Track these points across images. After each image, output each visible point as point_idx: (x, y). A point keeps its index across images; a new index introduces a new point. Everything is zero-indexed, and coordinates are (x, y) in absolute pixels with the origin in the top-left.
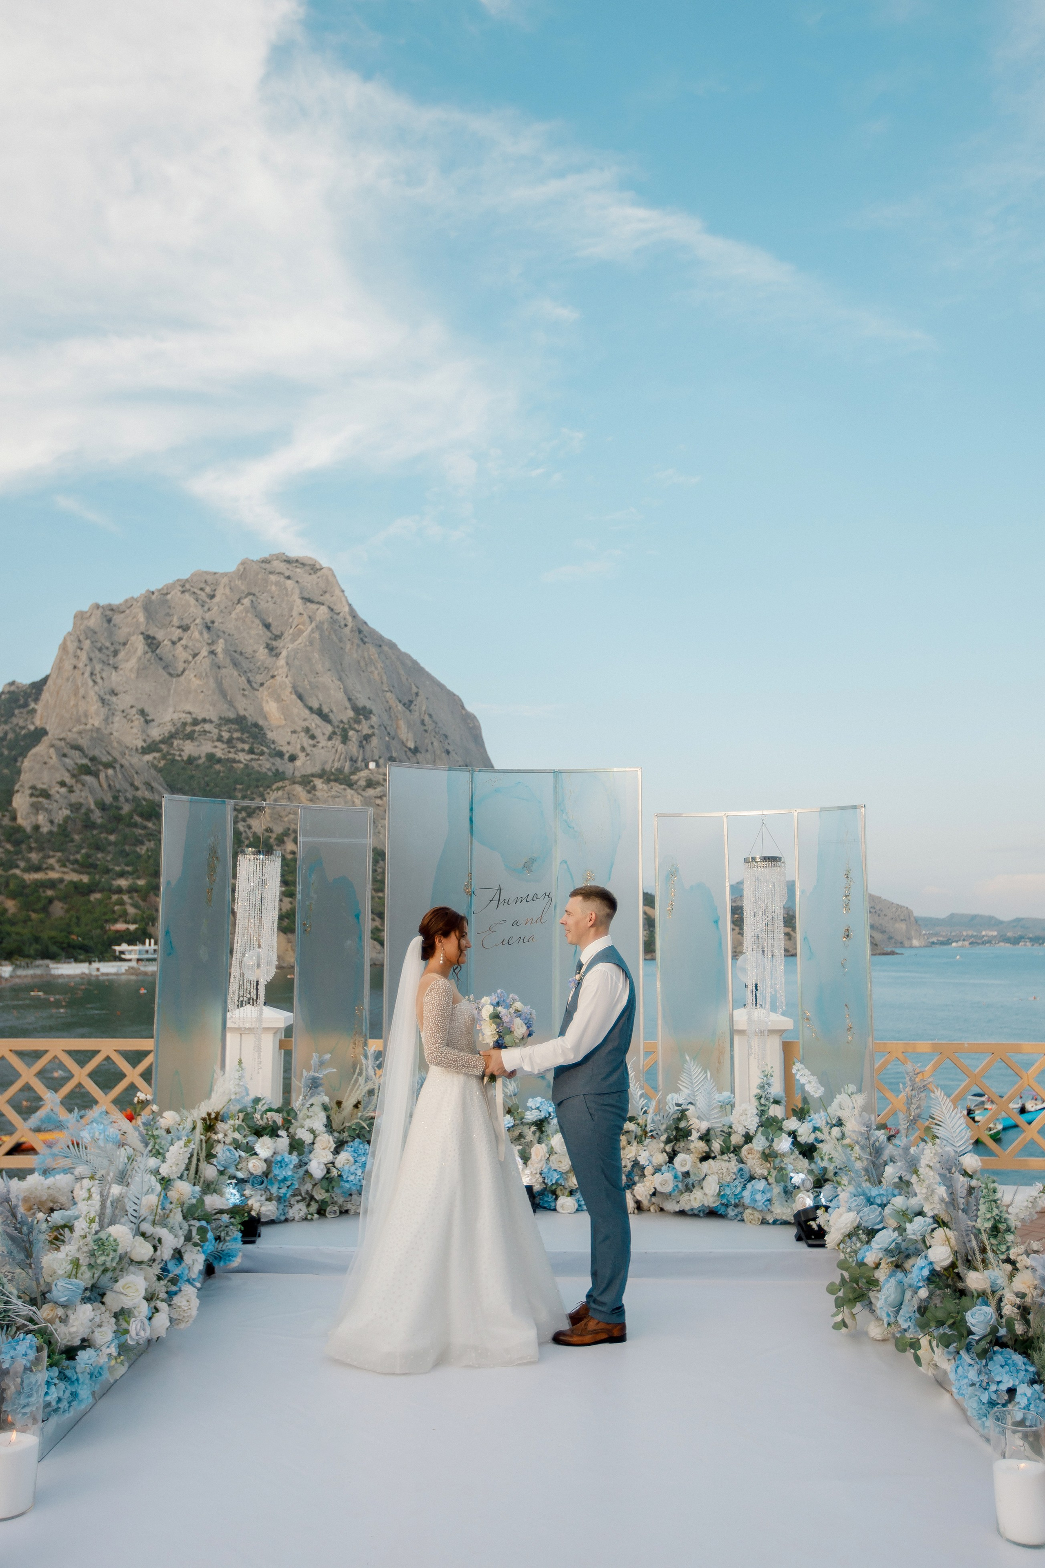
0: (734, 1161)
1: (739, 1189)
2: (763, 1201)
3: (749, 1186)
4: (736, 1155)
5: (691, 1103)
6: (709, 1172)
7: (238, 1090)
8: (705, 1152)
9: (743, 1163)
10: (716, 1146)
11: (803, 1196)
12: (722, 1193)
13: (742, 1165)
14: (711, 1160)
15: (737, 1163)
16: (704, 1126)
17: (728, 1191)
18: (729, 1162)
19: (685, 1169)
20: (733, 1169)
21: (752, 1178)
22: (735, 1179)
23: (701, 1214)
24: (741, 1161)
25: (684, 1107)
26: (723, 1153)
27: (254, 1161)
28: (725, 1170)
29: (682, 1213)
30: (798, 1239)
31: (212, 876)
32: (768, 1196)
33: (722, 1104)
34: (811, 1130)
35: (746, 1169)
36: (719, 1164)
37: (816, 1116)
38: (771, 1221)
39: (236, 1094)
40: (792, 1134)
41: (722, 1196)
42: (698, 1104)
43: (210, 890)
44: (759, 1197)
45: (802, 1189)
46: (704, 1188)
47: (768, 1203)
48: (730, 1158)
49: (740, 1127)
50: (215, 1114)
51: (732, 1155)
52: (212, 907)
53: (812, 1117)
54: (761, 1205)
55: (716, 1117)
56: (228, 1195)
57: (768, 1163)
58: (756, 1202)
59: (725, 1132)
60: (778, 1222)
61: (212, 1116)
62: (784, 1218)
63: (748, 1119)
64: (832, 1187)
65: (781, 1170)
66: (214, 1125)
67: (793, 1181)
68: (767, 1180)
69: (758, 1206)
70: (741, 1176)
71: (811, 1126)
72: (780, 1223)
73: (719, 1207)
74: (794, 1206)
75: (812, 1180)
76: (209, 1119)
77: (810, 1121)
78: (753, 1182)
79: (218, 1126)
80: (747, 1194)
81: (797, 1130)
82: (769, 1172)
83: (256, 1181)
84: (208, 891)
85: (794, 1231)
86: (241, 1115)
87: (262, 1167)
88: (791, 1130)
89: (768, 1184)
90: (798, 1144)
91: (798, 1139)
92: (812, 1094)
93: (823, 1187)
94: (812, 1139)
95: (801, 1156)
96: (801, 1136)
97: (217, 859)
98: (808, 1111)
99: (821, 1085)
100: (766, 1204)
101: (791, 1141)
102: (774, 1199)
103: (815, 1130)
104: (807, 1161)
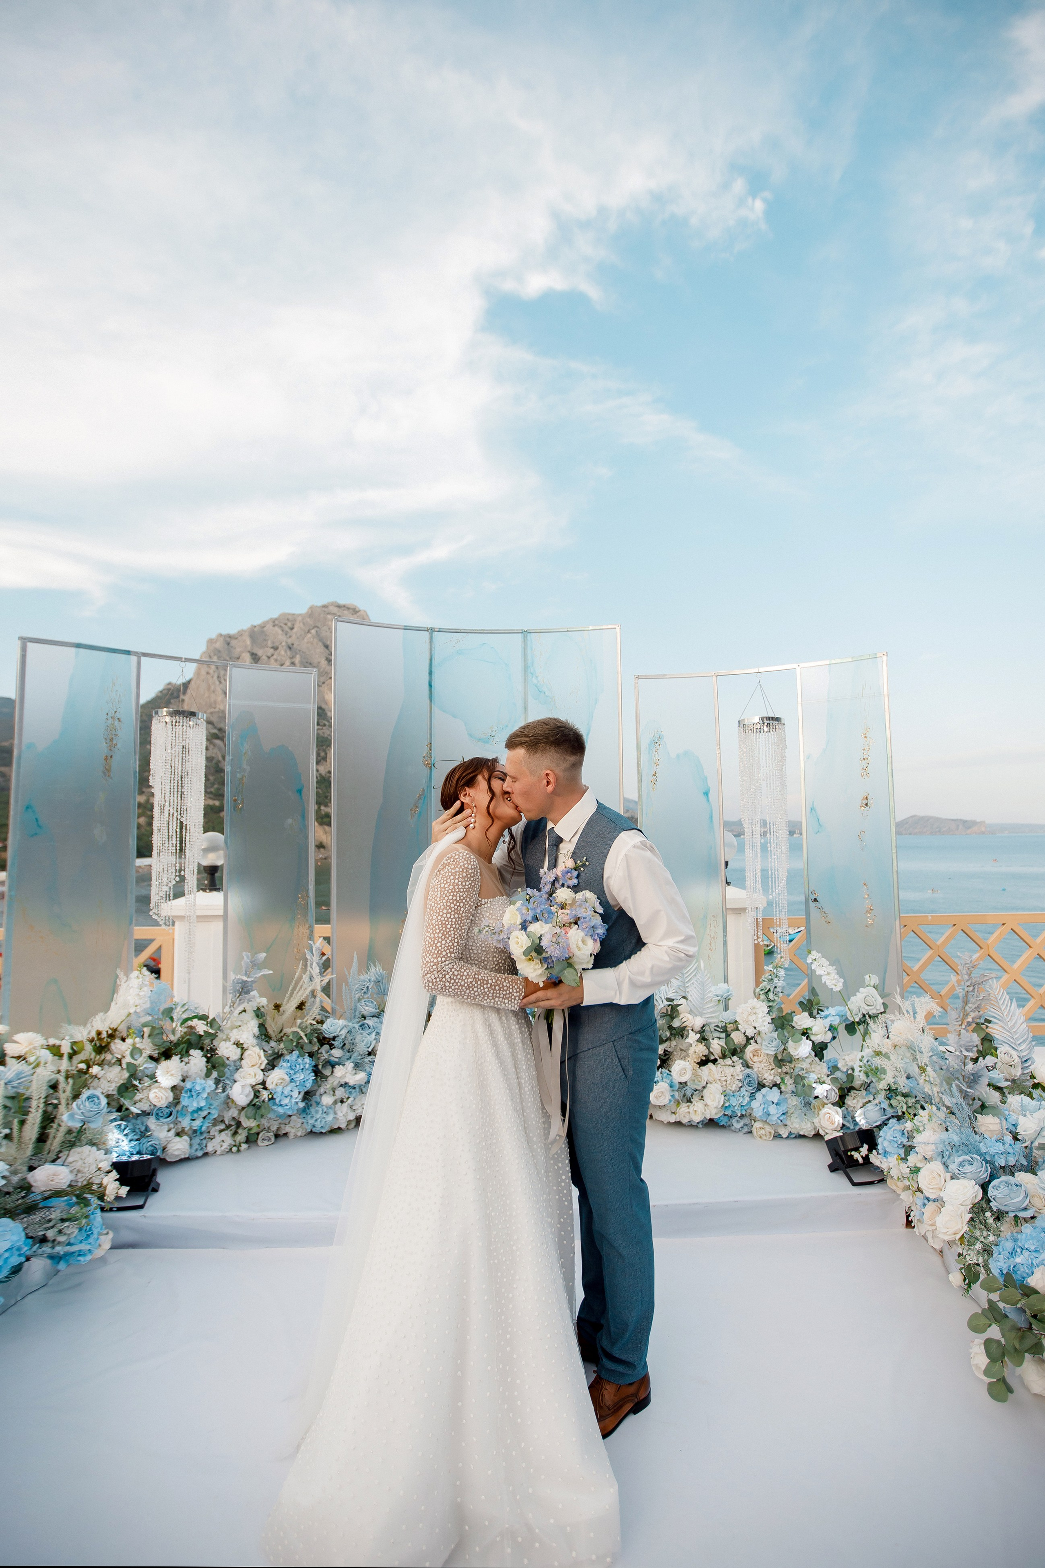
0: (739, 1067)
1: (747, 1099)
2: (778, 1115)
3: (759, 1095)
4: (740, 1058)
5: (684, 997)
6: (711, 1079)
7: (138, 1002)
8: (705, 1056)
9: (748, 1067)
10: (717, 1045)
11: (830, 1111)
12: (727, 1104)
13: (748, 1071)
14: (710, 1065)
15: (743, 1068)
16: (698, 1022)
17: (734, 1102)
18: (733, 1066)
19: (683, 1080)
20: (738, 1075)
21: (761, 1086)
22: (741, 1087)
23: (700, 1126)
24: (747, 1065)
25: (675, 1002)
26: (724, 1056)
27: (156, 1090)
28: (729, 1078)
29: (679, 1124)
30: (833, 1168)
31: (111, 740)
32: (783, 1109)
33: (719, 998)
34: (827, 1029)
35: (755, 1076)
36: (721, 1069)
37: (832, 1011)
38: (784, 1136)
39: (136, 1006)
40: (805, 1033)
41: (726, 1107)
42: (690, 998)
43: (109, 757)
44: (773, 1110)
45: (826, 1101)
46: (704, 1098)
47: (784, 1116)
48: (733, 1062)
49: (746, 1026)
50: (110, 1032)
51: (735, 1058)
52: (111, 778)
53: (826, 1012)
54: (775, 1118)
55: (711, 1013)
56: (111, 1143)
57: (780, 1070)
58: (769, 1115)
59: (722, 1028)
60: (794, 1136)
61: (104, 1035)
62: (802, 1133)
63: (757, 1017)
64: (878, 1107)
65: (799, 1079)
66: (108, 1044)
67: (816, 1093)
68: (780, 1088)
69: (771, 1120)
70: (749, 1084)
71: (827, 1023)
72: (795, 1137)
73: (722, 1118)
74: (816, 1121)
75: (837, 1091)
76: (100, 1039)
77: (826, 1017)
78: (764, 1090)
79: (113, 1046)
80: (757, 1107)
81: (810, 1029)
82: (782, 1079)
83: (161, 1115)
84: (106, 759)
85: (823, 1157)
86: (147, 1030)
87: (167, 1098)
88: (804, 1029)
89: (782, 1093)
90: (813, 1045)
91: (813, 1038)
92: (830, 987)
93: (848, 1098)
94: (828, 1037)
95: (817, 1059)
96: (816, 1034)
97: (119, 720)
98: (818, 1003)
99: (842, 976)
100: (781, 1118)
101: (808, 1043)
102: (791, 1112)
103: (831, 1028)
104: (825, 1064)
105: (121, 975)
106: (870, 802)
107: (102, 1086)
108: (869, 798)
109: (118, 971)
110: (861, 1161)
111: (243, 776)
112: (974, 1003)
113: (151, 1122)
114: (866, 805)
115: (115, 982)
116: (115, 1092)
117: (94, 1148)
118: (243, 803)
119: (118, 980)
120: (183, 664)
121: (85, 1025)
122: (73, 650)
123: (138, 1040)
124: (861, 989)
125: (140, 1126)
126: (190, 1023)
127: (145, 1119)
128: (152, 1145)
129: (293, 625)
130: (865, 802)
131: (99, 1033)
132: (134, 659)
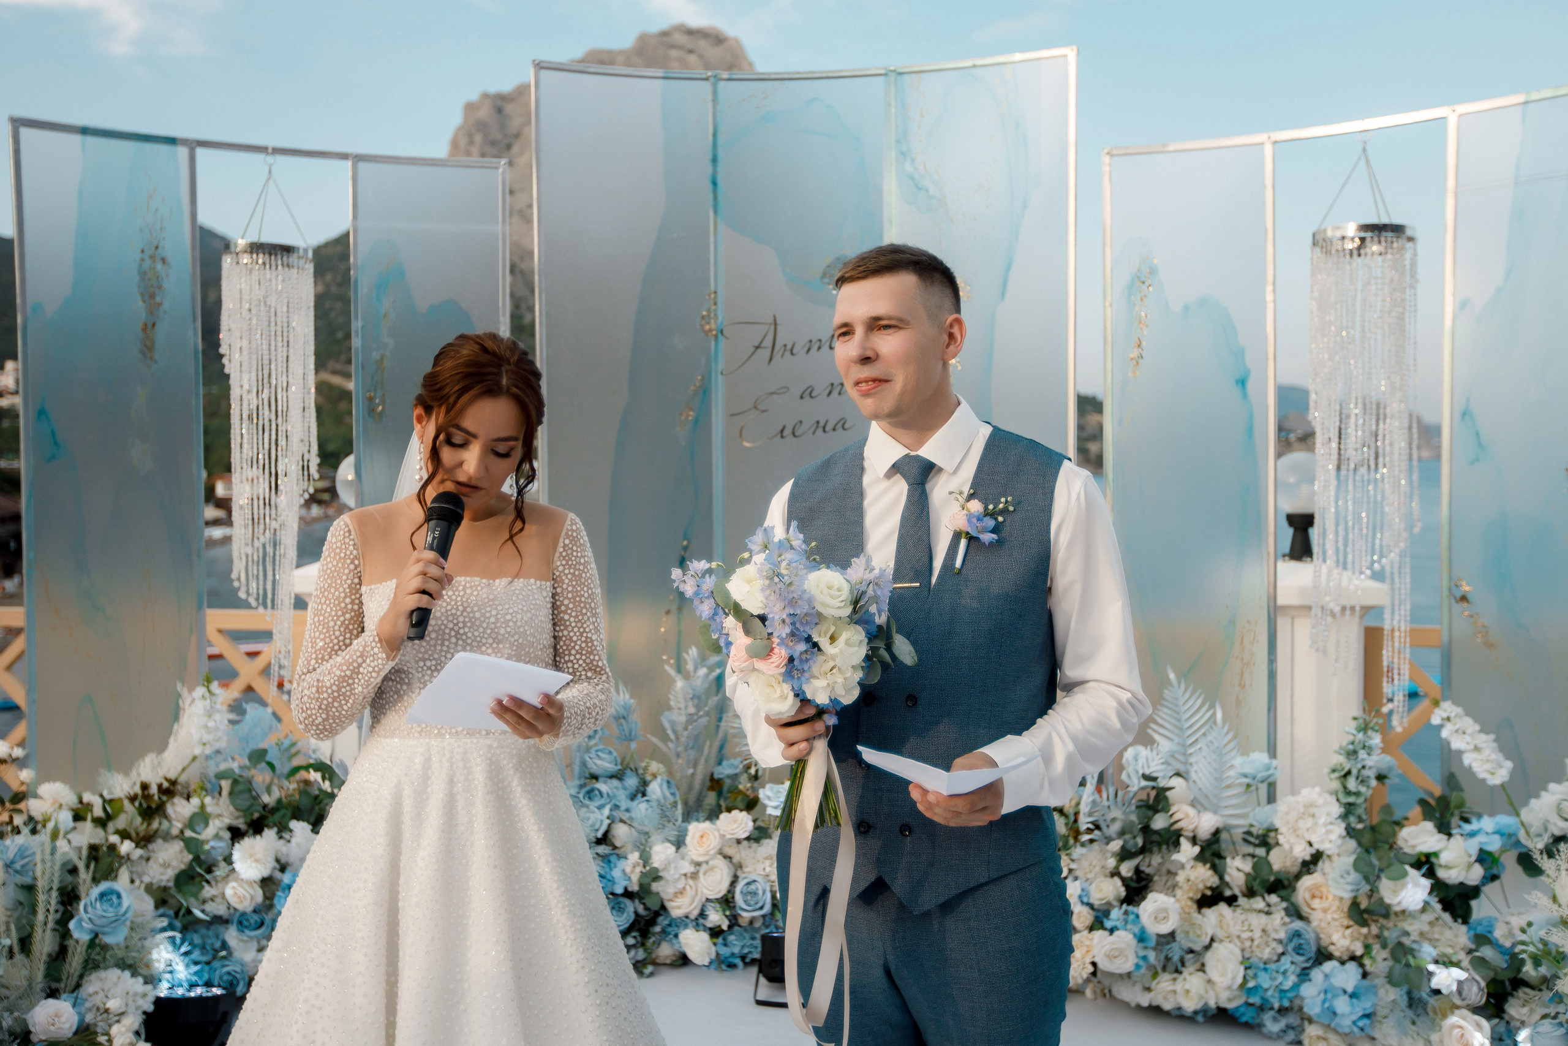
0: (1279, 916)
1: (1292, 979)
2: (1354, 1017)
3: (1317, 974)
4: (1283, 899)
5: (1178, 774)
6: (1220, 934)
7: (207, 738)
8: (1211, 888)
9: (1300, 917)
10: (1237, 869)
11: (1463, 1023)
12: (1251, 984)
13: (1298, 925)
14: (1223, 907)
15: (1287, 919)
16: (1206, 823)
17: (1265, 981)
18: (1268, 913)
19: (1165, 929)
20: (1276, 931)
21: (1323, 956)
22: (1283, 954)
23: (1200, 1018)
24: (1295, 913)
25: (1162, 783)
26: (1250, 893)
27: (234, 884)
28: (1257, 934)
29: (1155, 1011)
31: (152, 296)
32: (1365, 1005)
33: (1246, 781)
34: (1474, 858)
35: (1311, 937)
36: (1243, 917)
37: (1487, 824)
39: (204, 744)
40: (1426, 864)
41: (1250, 989)
42: (1193, 776)
43: (150, 326)
44: (1342, 1005)
45: (1457, 1001)
46: (1207, 968)
47: (1366, 1021)
48: (1269, 905)
49: (1293, 839)
50: (166, 785)
51: (1273, 898)
52: (156, 362)
53: (1474, 826)
54: (1347, 1022)
55: (1234, 806)
56: (160, 966)
57: (1365, 930)
58: (1335, 1014)
59: (1257, 837)
61: (154, 790)
63: (1316, 824)
65: (1401, 951)
66: (162, 804)
67: (1435, 983)
68: (1362, 965)
69: (1338, 1024)
70: (1298, 950)
71: (1473, 846)
73: (1242, 1010)
74: (1433, 1037)
75: (1483, 984)
76: (147, 797)
77: (1472, 834)
78: (1328, 966)
79: (170, 809)
80: (1311, 994)
81: (1436, 854)
82: (1367, 947)
83: (245, 923)
84: (145, 328)
86: (226, 785)
87: (252, 898)
88: (1421, 853)
89: (1365, 975)
90: (1439, 887)
91: (1441, 874)
92: (1482, 775)
93: (1511, 1001)
94: (1475, 874)
95: (1447, 917)
96: (1447, 867)
97: (163, 260)
98: (1461, 805)
99: (1507, 758)
100: (1360, 1024)
101: (1426, 883)
102: (1381, 1012)
103: (1484, 857)
104: (1464, 928)
105: (185, 692)
107: (151, 873)
109: (179, 686)
111: (382, 357)
113: (231, 935)
115: (178, 705)
116: (171, 884)
117: (127, 973)
118: (383, 403)
119: (180, 702)
120: (270, 159)
121: (127, 772)
122: (77, 138)
123: (208, 800)
124: (1552, 786)
125: (213, 940)
126: (303, 774)
127: (221, 929)
128: (229, 973)
131: (145, 787)
132: (183, 152)
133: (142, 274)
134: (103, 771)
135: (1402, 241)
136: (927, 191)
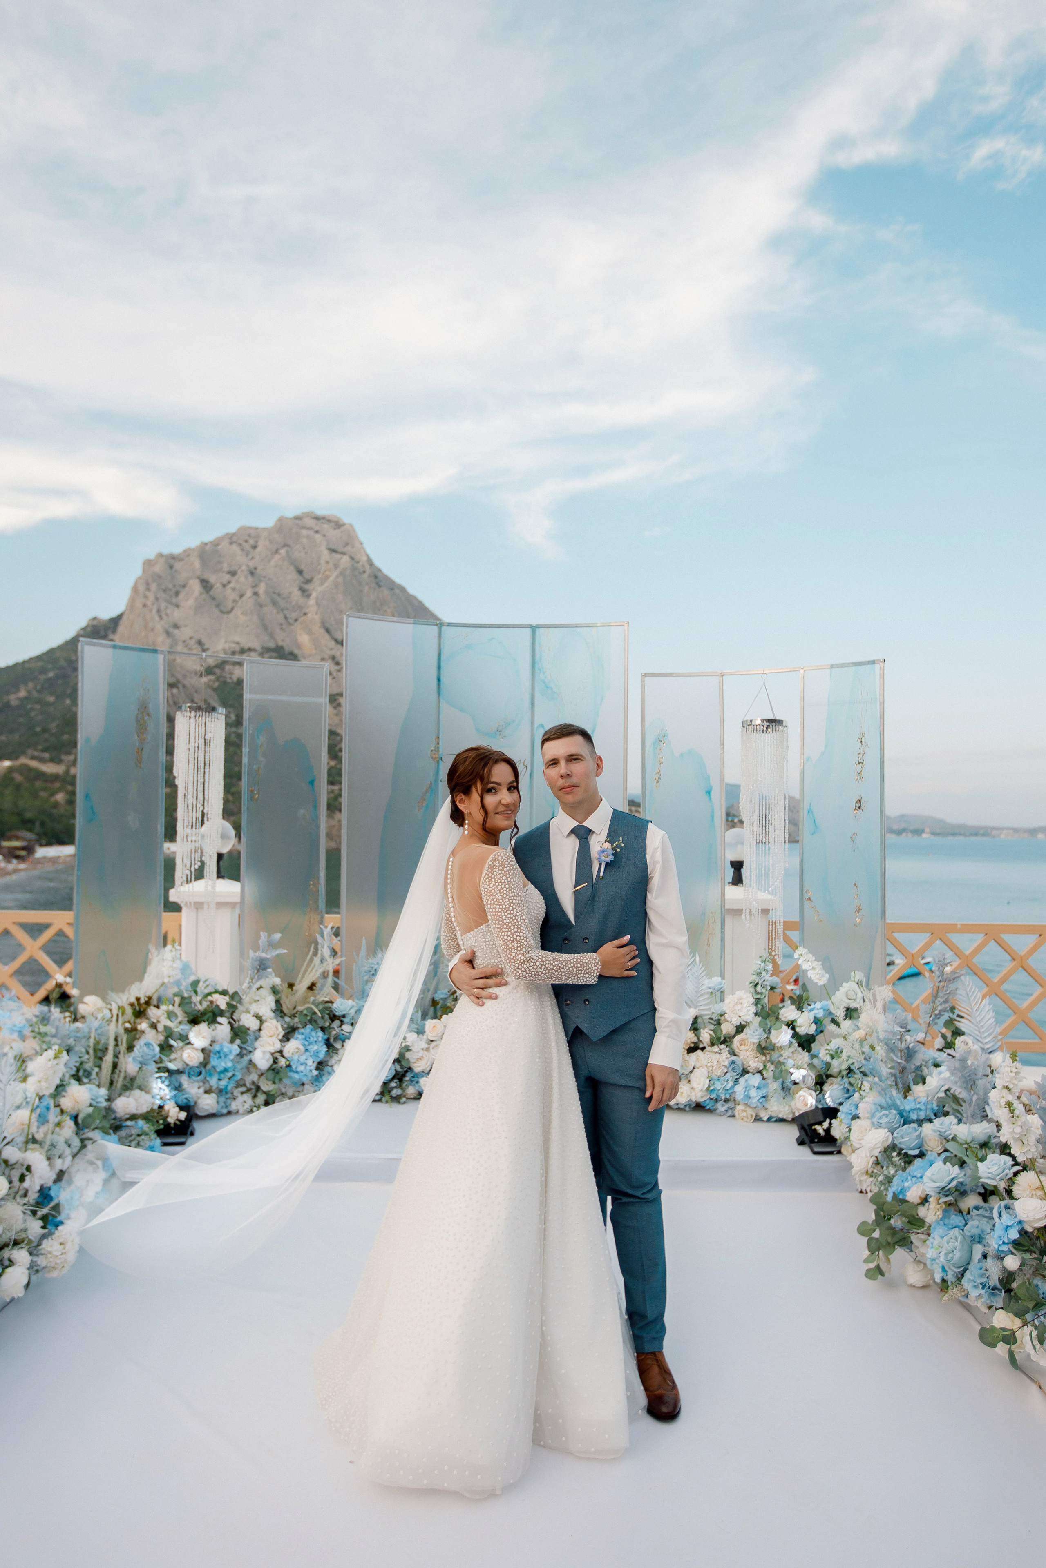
0: (725, 1054)
1: (731, 1084)
2: (758, 1097)
3: (742, 1080)
4: (727, 1046)
6: (698, 1065)
7: (170, 974)
8: (693, 1043)
9: (735, 1055)
10: (706, 1035)
11: (804, 1094)
12: (712, 1088)
13: (734, 1058)
14: (699, 1051)
15: (729, 1056)
17: (718, 1086)
18: (720, 1053)
20: (724, 1061)
21: (745, 1072)
22: (727, 1073)
23: (687, 1109)
24: (733, 1053)
26: (712, 1044)
27: (189, 1051)
28: (715, 1063)
30: (801, 1143)
31: (143, 734)
32: (763, 1092)
33: (711, 990)
34: (813, 1022)
35: (739, 1062)
36: (709, 1056)
37: (818, 1005)
38: (765, 1119)
39: (169, 977)
40: (791, 1025)
41: (712, 1090)
43: (140, 750)
44: (753, 1093)
45: (803, 1086)
46: (691, 1082)
47: (764, 1099)
48: (720, 1050)
49: (732, 1015)
50: (147, 999)
51: (723, 1046)
52: (142, 769)
53: (813, 1006)
54: (755, 1100)
55: (705, 1005)
56: (155, 1091)
57: (764, 1057)
58: (750, 1098)
59: (715, 1021)
60: (774, 1119)
61: (142, 1001)
62: (781, 1116)
63: (742, 1007)
64: (842, 1087)
65: (779, 1064)
66: (145, 1010)
67: (793, 1077)
68: (762, 1075)
69: (751, 1103)
70: (734, 1070)
71: (811, 1016)
72: (776, 1121)
73: (707, 1102)
74: (792, 1103)
75: (814, 1077)
76: (139, 1004)
77: (811, 1011)
78: (747, 1076)
79: (149, 1012)
80: (739, 1089)
81: (796, 1020)
82: (765, 1066)
83: (192, 1073)
84: (138, 752)
85: (794, 1132)
86: (177, 1000)
87: (198, 1058)
88: (790, 1020)
89: (764, 1079)
90: (796, 1035)
91: (798, 1030)
92: (815, 981)
93: (826, 1085)
94: (812, 1030)
95: (800, 1049)
96: (800, 1027)
97: (148, 714)
98: (807, 999)
99: (827, 972)
100: (761, 1101)
101: (791, 1032)
102: (770, 1095)
103: (817, 1021)
104: (807, 1054)
105: (154, 949)
106: (863, 805)
108: (862, 801)
110: (822, 1132)
111: (259, 768)
112: (942, 997)
113: (184, 1079)
114: (860, 808)
115: (147, 956)
118: (258, 794)
119: (150, 954)
121: (125, 992)
123: (170, 1007)
124: (844, 984)
125: (176, 1081)
126: (209, 998)
127: (178, 1076)
128: (186, 1099)
129: (257, 542)
130: (858, 805)
131: (138, 999)
132: (162, 657)
133: (138, 721)
134: (110, 992)
135: (781, 728)
136: (552, 689)
